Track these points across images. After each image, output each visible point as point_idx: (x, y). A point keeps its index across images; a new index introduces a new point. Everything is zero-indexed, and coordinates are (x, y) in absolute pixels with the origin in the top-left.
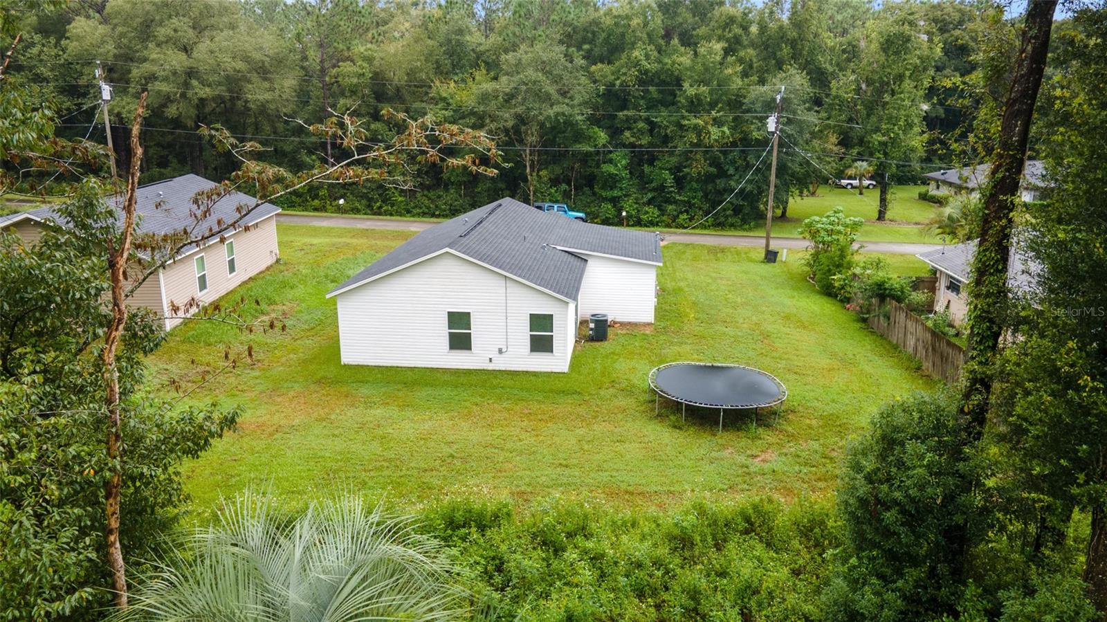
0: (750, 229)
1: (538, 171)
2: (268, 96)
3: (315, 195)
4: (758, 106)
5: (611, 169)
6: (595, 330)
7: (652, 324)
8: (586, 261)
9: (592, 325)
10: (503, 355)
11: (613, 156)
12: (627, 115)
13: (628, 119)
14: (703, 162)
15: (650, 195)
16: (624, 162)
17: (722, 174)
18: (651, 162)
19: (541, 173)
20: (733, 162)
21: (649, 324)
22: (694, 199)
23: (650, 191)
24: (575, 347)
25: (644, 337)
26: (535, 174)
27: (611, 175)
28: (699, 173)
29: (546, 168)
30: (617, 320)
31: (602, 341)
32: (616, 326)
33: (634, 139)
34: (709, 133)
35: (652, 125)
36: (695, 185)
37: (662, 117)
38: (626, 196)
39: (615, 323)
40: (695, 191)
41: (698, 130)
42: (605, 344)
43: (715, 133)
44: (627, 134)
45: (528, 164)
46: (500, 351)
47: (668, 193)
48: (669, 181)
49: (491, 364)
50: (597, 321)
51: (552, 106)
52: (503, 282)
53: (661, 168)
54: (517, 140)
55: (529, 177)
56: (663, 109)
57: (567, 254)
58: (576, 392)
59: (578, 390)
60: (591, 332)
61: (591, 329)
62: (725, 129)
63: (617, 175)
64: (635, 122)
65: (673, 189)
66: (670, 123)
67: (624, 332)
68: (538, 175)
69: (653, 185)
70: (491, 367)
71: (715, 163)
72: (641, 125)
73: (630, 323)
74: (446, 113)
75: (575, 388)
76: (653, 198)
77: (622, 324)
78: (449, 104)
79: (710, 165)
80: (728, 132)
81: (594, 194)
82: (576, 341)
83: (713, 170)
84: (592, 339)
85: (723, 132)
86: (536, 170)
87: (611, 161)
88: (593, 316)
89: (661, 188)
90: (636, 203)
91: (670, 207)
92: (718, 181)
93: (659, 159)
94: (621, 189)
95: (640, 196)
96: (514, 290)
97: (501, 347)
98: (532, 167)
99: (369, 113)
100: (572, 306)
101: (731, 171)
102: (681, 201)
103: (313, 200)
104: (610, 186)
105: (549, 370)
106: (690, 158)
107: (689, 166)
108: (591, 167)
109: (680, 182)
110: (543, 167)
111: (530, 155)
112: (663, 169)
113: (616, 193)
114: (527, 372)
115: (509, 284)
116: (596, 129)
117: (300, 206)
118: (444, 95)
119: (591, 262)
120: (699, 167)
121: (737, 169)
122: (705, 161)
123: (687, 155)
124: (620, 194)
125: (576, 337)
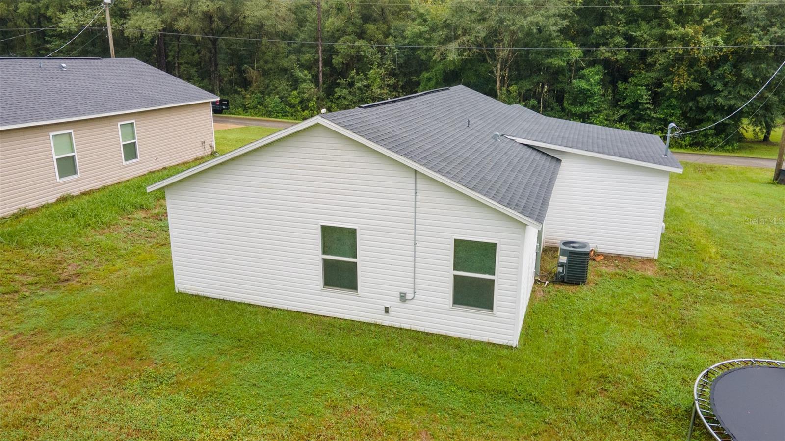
0: (733, 150)
1: (508, 87)
2: (265, 13)
3: (306, 106)
4: (760, 13)
5: (584, 84)
6: (569, 266)
7: (655, 260)
8: (559, 161)
9: (563, 259)
10: (408, 305)
11: (586, 71)
12: (603, 30)
13: (604, 35)
14: (686, 76)
15: (622, 112)
16: (597, 77)
17: (708, 89)
18: (625, 80)
19: (510, 88)
20: (722, 77)
21: (650, 260)
22: (671, 116)
23: (622, 108)
24: (533, 292)
25: (646, 282)
26: (504, 89)
27: (582, 91)
28: (681, 88)
29: (516, 84)
30: (599, 250)
31: (578, 284)
32: (598, 259)
33: (610, 54)
34: (699, 43)
35: (630, 40)
36: (674, 101)
37: (643, 32)
38: (596, 112)
39: (597, 254)
40: (673, 107)
41: (685, 40)
42: (583, 291)
43: (706, 42)
44: (603, 49)
45: (498, 80)
46: (403, 298)
47: (642, 110)
48: (645, 97)
49: (387, 317)
50: (571, 252)
51: (525, 17)
52: (408, 181)
53: (636, 85)
54: (489, 55)
55: (498, 91)
56: (643, 23)
57: (530, 150)
58: (530, 398)
59: (536, 394)
60: (560, 269)
61: (562, 265)
62: (718, 39)
63: (588, 90)
64: (612, 37)
65: (648, 106)
66: (651, 36)
67: (612, 270)
68: (508, 91)
69: (625, 102)
70: (387, 321)
71: (699, 77)
72: (618, 39)
73: (619, 256)
74: (423, 29)
75: (530, 389)
76: (624, 116)
77: (607, 257)
78: (425, 20)
79: (695, 80)
80: (721, 42)
81: (563, 110)
82: (536, 281)
83: (696, 85)
84: (561, 280)
85: (716, 43)
86: (506, 85)
87: (582, 77)
88: (565, 244)
89: (636, 105)
90: (606, 120)
91: (644, 125)
92: (700, 99)
93: (633, 75)
94: (592, 105)
95: (611, 113)
96: (430, 197)
97: (404, 290)
98: (503, 82)
99: (355, 32)
100: (532, 232)
101: (719, 86)
102: (657, 119)
103: (303, 111)
104: (580, 102)
105: (485, 339)
106: (672, 73)
107: (671, 81)
108: (561, 83)
109: (656, 99)
110: (513, 83)
111: (502, 70)
112: (639, 85)
113: (586, 109)
114: (445, 337)
115: (422, 184)
116: (570, 44)
117: (292, 115)
118: (422, 11)
119: (566, 164)
120: (683, 80)
121: (725, 85)
122: (689, 75)
123: (667, 70)
124: (590, 109)
125: (536, 275)
